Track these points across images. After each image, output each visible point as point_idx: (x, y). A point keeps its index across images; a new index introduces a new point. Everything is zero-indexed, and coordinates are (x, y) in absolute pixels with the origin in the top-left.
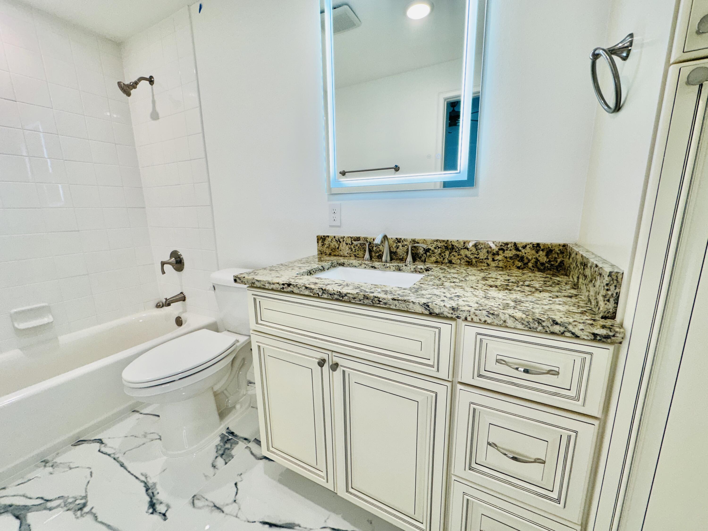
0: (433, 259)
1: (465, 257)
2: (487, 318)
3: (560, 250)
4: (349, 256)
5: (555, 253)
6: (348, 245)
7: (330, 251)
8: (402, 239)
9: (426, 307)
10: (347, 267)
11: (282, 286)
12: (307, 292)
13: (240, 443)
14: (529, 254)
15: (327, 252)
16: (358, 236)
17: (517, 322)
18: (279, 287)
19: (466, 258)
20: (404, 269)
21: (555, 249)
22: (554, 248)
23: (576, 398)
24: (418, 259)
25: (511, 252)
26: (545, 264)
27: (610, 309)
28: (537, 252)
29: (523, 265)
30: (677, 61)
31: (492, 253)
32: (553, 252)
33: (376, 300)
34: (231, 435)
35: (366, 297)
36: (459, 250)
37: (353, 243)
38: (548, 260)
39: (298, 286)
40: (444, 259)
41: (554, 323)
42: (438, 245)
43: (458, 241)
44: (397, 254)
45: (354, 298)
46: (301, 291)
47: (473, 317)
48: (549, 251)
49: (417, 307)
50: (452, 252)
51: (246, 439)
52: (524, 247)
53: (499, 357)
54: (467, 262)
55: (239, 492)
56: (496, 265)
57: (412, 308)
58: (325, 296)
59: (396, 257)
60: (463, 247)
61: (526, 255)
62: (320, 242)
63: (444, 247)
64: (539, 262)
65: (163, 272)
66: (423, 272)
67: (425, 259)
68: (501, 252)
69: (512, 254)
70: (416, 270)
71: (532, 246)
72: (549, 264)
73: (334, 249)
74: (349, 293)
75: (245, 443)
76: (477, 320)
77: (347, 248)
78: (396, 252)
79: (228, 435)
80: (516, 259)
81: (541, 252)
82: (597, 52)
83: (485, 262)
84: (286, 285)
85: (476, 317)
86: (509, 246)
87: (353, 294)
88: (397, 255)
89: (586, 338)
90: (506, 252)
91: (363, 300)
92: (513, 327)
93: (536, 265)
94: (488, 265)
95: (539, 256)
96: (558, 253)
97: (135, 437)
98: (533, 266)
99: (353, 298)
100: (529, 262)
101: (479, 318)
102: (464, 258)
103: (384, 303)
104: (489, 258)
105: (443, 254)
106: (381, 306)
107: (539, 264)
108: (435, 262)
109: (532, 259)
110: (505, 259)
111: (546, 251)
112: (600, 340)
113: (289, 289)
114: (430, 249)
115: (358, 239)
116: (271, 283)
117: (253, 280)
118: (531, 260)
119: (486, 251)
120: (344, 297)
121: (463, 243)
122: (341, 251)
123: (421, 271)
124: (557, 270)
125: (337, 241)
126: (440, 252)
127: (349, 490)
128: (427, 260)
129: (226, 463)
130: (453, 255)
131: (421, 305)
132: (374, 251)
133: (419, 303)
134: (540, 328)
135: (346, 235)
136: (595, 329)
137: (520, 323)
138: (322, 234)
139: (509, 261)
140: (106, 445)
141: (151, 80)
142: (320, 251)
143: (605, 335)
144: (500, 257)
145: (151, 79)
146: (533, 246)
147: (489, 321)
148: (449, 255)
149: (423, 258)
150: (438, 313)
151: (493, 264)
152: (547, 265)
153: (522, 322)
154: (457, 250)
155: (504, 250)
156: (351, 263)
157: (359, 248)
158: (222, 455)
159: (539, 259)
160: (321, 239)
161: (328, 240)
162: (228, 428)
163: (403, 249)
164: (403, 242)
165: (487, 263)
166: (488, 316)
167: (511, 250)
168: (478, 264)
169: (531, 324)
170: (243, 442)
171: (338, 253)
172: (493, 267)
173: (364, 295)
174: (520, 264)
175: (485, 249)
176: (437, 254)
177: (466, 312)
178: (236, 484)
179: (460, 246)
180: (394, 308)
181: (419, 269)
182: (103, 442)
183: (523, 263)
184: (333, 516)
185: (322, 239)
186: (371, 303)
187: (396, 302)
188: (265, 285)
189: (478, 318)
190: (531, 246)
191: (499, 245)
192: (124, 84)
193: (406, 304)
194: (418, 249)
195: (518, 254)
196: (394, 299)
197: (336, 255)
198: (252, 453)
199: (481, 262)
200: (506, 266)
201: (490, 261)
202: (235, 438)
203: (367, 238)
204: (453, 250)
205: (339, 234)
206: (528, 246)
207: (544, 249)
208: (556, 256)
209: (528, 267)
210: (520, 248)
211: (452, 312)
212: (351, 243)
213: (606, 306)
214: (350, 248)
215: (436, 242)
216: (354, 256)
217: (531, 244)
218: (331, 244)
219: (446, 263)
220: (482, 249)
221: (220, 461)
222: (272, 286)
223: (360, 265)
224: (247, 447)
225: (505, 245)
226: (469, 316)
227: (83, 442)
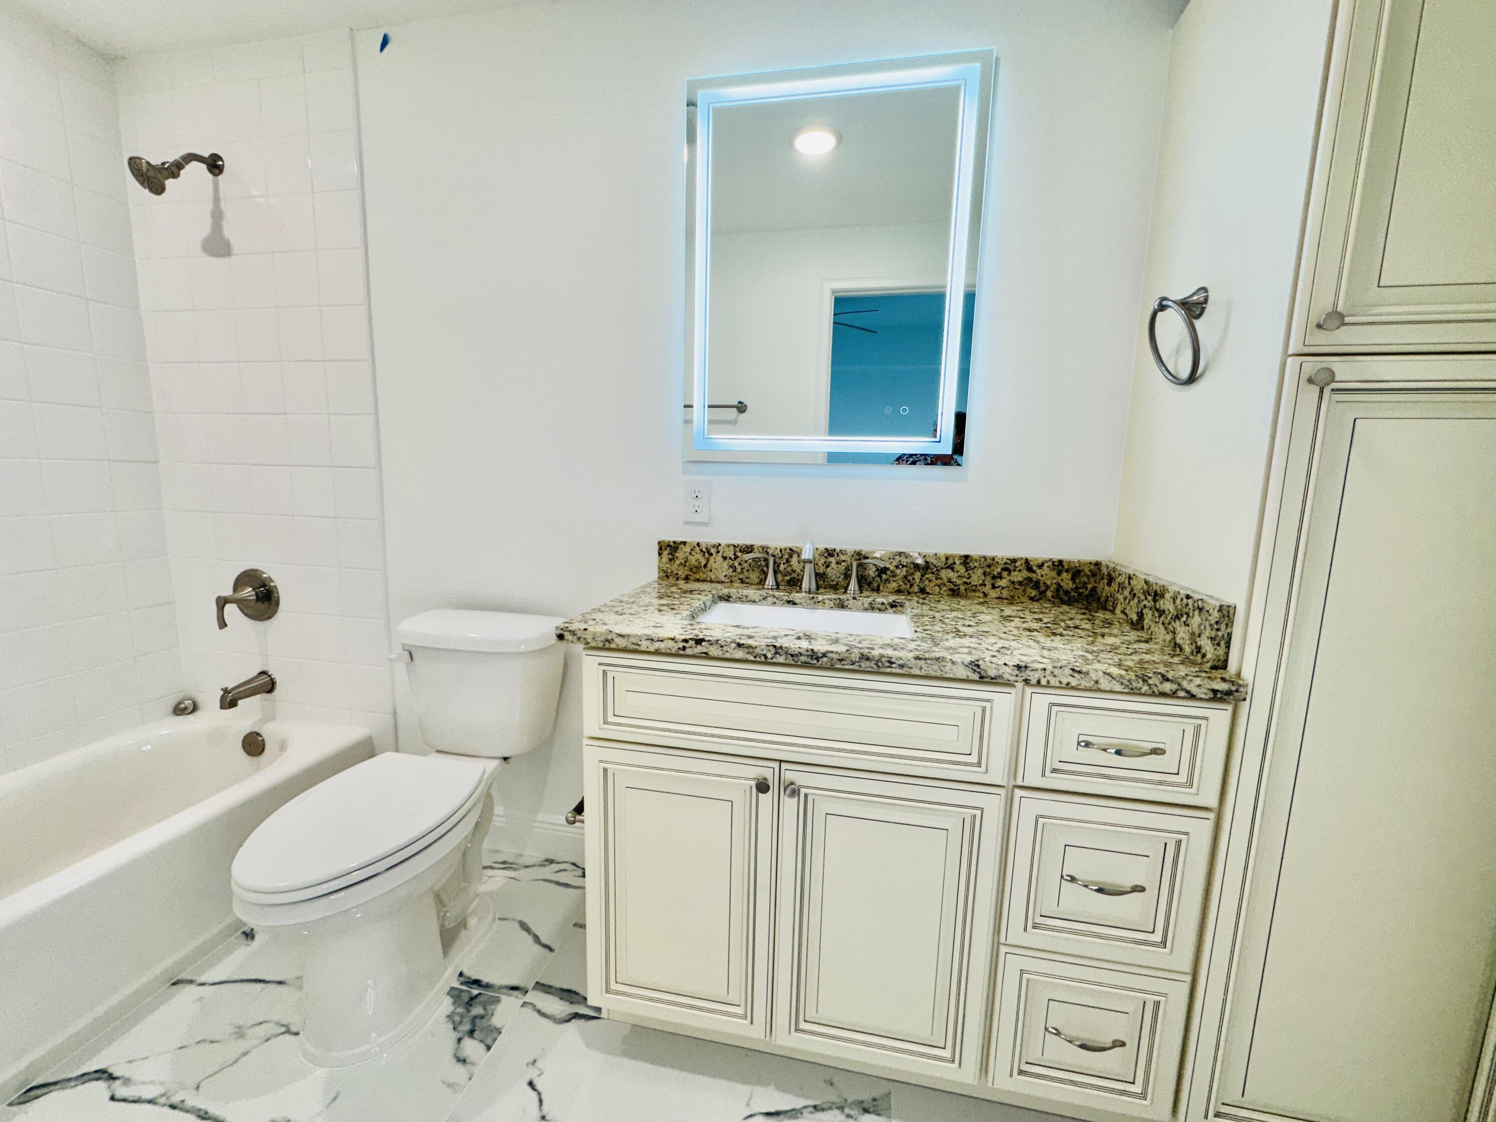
0: (893, 585)
1: (948, 582)
2: (1071, 680)
3: (1091, 571)
4: (728, 580)
5: (1085, 575)
6: (728, 560)
7: (686, 573)
8: (837, 550)
9: (974, 668)
10: (735, 602)
11: (681, 645)
12: (740, 654)
13: (504, 998)
14: (1047, 577)
15: (680, 573)
16: (749, 543)
17: (1114, 682)
18: (674, 647)
19: (949, 584)
20: (851, 604)
21: (1084, 570)
22: (1082, 568)
23: (1188, 784)
24: (866, 587)
25: (1021, 574)
26: (1070, 593)
27: (1220, 656)
28: (1059, 574)
29: (1039, 594)
30: (1298, 353)
31: (992, 575)
32: (1082, 574)
33: (884, 662)
34: (476, 986)
35: (865, 658)
36: (937, 570)
37: (738, 557)
38: (1074, 586)
39: (719, 642)
40: (911, 586)
41: (1164, 679)
42: (902, 562)
43: (936, 555)
44: (827, 578)
45: (841, 660)
46: (727, 652)
47: (1050, 678)
48: (1076, 572)
49: (959, 668)
50: (926, 573)
51: (514, 988)
52: (1041, 566)
53: (1082, 738)
54: (950, 590)
55: (544, 1097)
56: (997, 596)
57: (950, 671)
58: (781, 659)
59: (824, 582)
60: (945, 565)
61: (1043, 578)
62: (665, 553)
63: (912, 566)
64: (1061, 589)
65: (222, 624)
66: (886, 609)
67: (879, 586)
68: (1005, 574)
69: (1022, 577)
70: (874, 606)
71: (1051, 565)
72: (1075, 592)
73: (696, 567)
74: (832, 652)
75: (517, 997)
76: (1055, 683)
77: (725, 565)
78: (824, 573)
79: (469, 989)
80: (1029, 585)
81: (1064, 575)
82: (1164, 303)
83: (979, 591)
84: (692, 643)
85: (1054, 678)
86: (1017, 564)
87: (839, 652)
88: (826, 580)
89: (1203, 696)
90: (1013, 573)
91: (859, 662)
92: (1108, 689)
93: (1058, 595)
94: (985, 595)
95: (1062, 580)
96: (1088, 576)
97: (212, 1042)
98: (1053, 597)
99: (839, 660)
100: (1047, 590)
101: (1060, 679)
102: (947, 584)
103: (899, 665)
104: (987, 583)
105: (910, 578)
106: (894, 671)
107: (1062, 592)
108: (896, 591)
109: (1052, 584)
110: (1012, 585)
111: (1071, 573)
112: (1221, 698)
113: (699, 649)
114: (888, 569)
115: (748, 548)
116: (655, 640)
117: (608, 634)
118: (1050, 587)
119: (982, 571)
120: (821, 659)
121: (944, 559)
122: (711, 571)
123: (883, 607)
124: (1087, 601)
125: (704, 553)
126: (905, 574)
127: (800, 1027)
128: (881, 588)
129: (489, 1048)
130: (927, 578)
131: (967, 666)
132: (781, 572)
133: (963, 663)
134: (1145, 688)
135: (724, 542)
136: (1215, 683)
137: (1118, 683)
138: (670, 537)
139: (1017, 589)
140: (127, 1081)
141: (214, 165)
142: (665, 572)
143: (1227, 691)
144: (1003, 583)
145: (215, 161)
146: (1053, 565)
147: (1074, 683)
148: (921, 579)
149: (875, 584)
150: (993, 677)
151: (993, 594)
152: (1073, 594)
153: (1121, 680)
154: (934, 570)
155: (1009, 571)
156: (744, 594)
157: (750, 565)
158: (471, 1033)
159: (1062, 584)
160: (668, 548)
161: (685, 550)
162: (461, 974)
163: (838, 567)
164: (838, 556)
165: (983, 592)
166: (1072, 676)
167: (1020, 571)
168: (969, 594)
169: (1133, 683)
170: (509, 995)
171: (705, 576)
172: (992, 598)
173: (862, 654)
174: (1034, 593)
175: (980, 570)
176: (900, 576)
177: (1040, 672)
178: (531, 1084)
179: (940, 564)
180: (918, 672)
181: (879, 604)
182: (116, 1074)
183: (1039, 591)
184: (759, 1090)
185: (670, 549)
186: (875, 667)
187: (922, 663)
188: (640, 643)
189: (1057, 679)
190: (1050, 563)
191: (1002, 563)
192: (148, 163)
193: (941, 664)
194: (865, 568)
195: (1031, 576)
196: (917, 658)
197: (701, 579)
198: (540, 1012)
199: (974, 591)
200: (1013, 597)
201: (987, 589)
202: (489, 992)
203: (768, 548)
204: (927, 570)
205: (708, 538)
206: (1046, 565)
207: (1068, 569)
208: (1086, 580)
209: (1045, 597)
210: (1035, 568)
211: (1017, 672)
212: (733, 557)
213: (1216, 652)
214: (731, 566)
215: (898, 557)
216: (739, 581)
217: (1050, 560)
218: (690, 557)
219: (916, 593)
220: (976, 570)
221: (472, 1047)
222: (657, 645)
223: (764, 599)
224: (524, 1004)
225: (1012, 563)
226: (1044, 677)
227: (52, 1088)
